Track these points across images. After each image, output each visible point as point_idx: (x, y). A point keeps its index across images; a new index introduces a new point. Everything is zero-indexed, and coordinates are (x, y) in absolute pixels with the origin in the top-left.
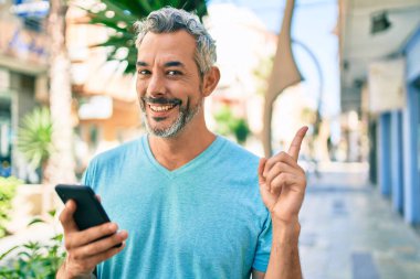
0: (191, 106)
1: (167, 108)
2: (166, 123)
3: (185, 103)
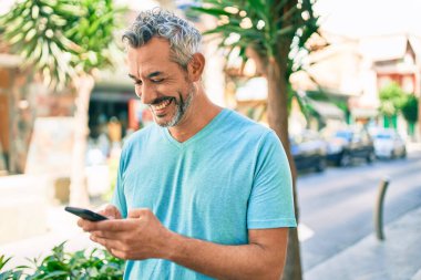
0: (184, 98)
1: (164, 105)
2: (166, 118)
3: (178, 97)
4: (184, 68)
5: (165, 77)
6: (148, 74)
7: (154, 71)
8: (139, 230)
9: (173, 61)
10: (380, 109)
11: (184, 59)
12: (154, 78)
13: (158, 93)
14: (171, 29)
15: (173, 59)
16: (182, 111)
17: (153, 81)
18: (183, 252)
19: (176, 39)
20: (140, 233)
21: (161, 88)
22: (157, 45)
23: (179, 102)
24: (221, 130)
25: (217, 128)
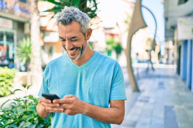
1: (74, 51)
4: (85, 34)
5: (78, 39)
6: (70, 37)
7: (73, 36)
8: (75, 103)
9: (81, 32)
10: (106, 49)
11: (85, 31)
12: (73, 39)
13: (73, 45)
14: (80, 17)
15: (81, 31)
16: (82, 53)
17: (72, 40)
18: (90, 111)
19: (83, 22)
20: (75, 104)
21: (75, 44)
22: (75, 25)
23: (81, 49)
24: (96, 60)
25: (95, 59)
